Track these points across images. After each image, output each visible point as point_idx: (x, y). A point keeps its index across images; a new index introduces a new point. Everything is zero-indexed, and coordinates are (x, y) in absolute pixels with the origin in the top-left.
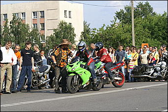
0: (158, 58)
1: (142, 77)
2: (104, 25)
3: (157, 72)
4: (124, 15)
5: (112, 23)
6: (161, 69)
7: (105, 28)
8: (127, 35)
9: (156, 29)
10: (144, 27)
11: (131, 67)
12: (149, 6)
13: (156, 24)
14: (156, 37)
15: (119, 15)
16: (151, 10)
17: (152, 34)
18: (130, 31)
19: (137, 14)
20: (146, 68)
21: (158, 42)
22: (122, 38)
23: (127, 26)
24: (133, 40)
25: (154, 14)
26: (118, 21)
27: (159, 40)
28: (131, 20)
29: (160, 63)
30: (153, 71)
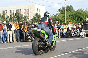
0: (76, 28)
1: (69, 36)
2: (53, 15)
3: (75, 34)
4: (62, 10)
5: (57, 14)
6: (77, 33)
7: (54, 16)
8: (63, 19)
9: (75, 16)
10: (70, 15)
11: (64, 32)
12: (72, 7)
13: (75, 14)
14: (74, 20)
15: (59, 10)
16: (72, 8)
17: (73, 18)
18: (64, 17)
19: (67, 10)
20: (71, 32)
21: (75, 21)
22: (61, 20)
23: (63, 15)
24: (65, 21)
25: (74, 10)
26: (59, 13)
27: (76, 21)
28: (64, 12)
29: (77, 30)
30: (74, 33)
